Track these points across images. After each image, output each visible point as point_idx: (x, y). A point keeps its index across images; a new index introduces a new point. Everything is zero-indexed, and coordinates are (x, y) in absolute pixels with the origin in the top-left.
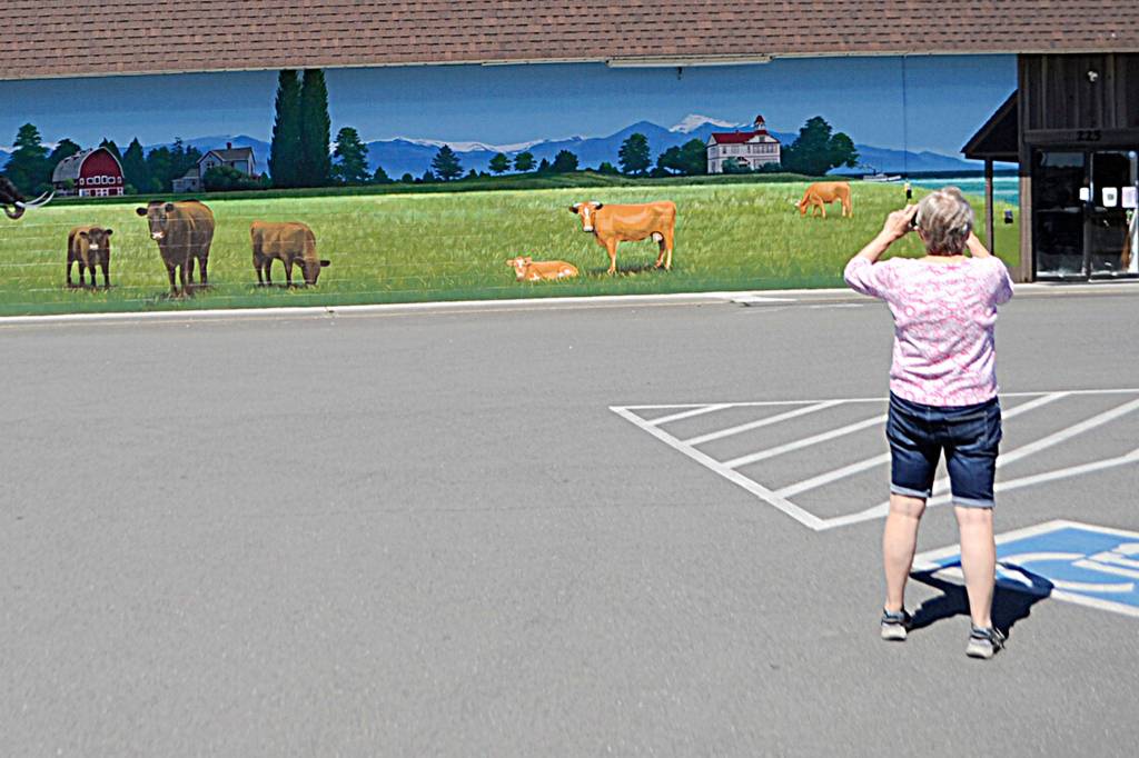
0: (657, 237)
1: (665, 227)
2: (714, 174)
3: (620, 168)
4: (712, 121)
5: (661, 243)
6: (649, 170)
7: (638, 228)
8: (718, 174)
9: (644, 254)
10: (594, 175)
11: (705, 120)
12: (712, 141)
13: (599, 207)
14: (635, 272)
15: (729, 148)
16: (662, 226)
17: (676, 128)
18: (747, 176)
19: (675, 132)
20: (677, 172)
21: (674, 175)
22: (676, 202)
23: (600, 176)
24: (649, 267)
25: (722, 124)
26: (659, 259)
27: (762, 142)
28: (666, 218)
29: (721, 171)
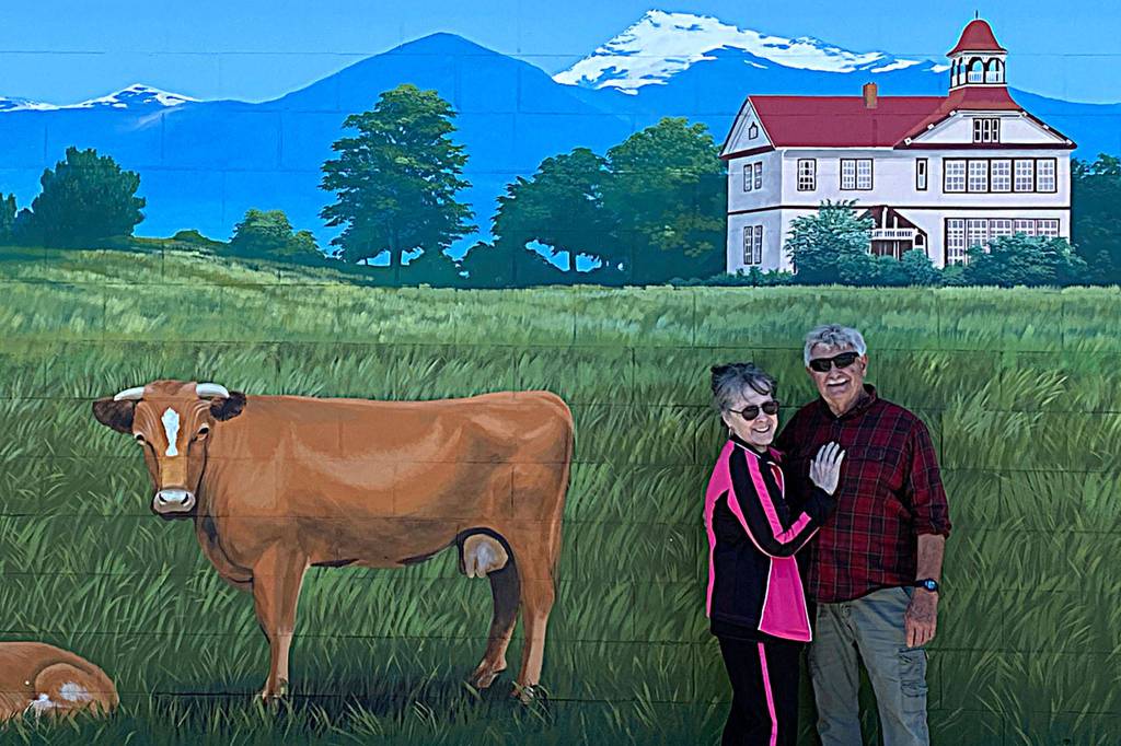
0: (484, 555)
1: (525, 513)
2: (755, 280)
3: (327, 239)
4: (751, 43)
5: (504, 580)
6: (457, 250)
7: (405, 508)
8: (774, 280)
9: (418, 628)
10: (211, 266)
11: (717, 35)
12: (749, 131)
13: (227, 408)
14: (379, 707)
15: (828, 167)
16: (509, 505)
17: (591, 69)
18: (908, 293)
19: (584, 86)
20: (586, 264)
21: (572, 278)
22: (578, 404)
23: (237, 271)
24: (443, 687)
25: (804, 57)
26: (490, 654)
27: (986, 142)
28: (527, 472)
29: (786, 266)
